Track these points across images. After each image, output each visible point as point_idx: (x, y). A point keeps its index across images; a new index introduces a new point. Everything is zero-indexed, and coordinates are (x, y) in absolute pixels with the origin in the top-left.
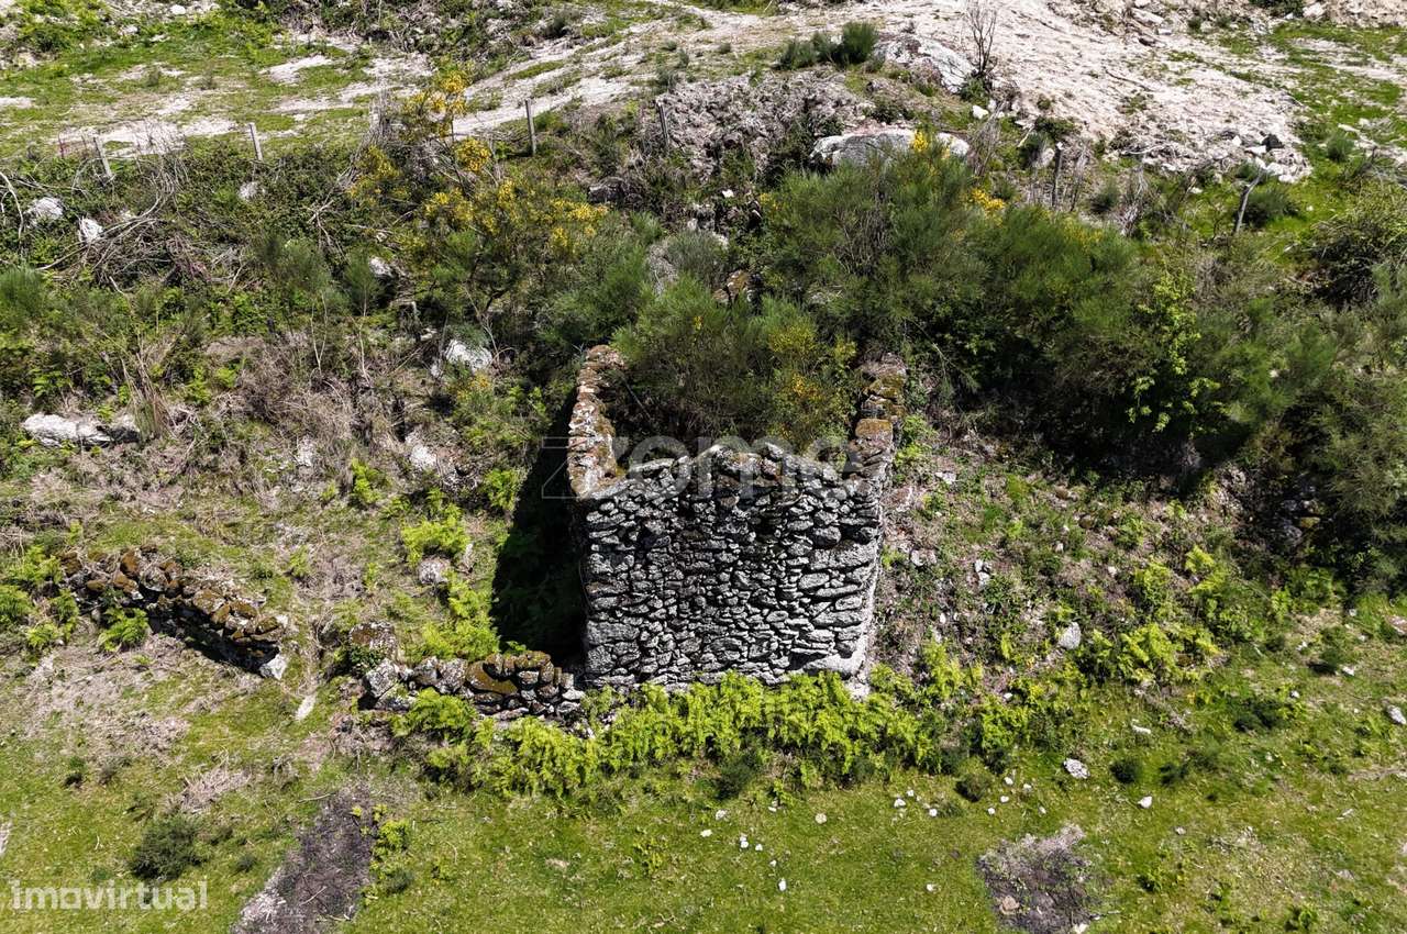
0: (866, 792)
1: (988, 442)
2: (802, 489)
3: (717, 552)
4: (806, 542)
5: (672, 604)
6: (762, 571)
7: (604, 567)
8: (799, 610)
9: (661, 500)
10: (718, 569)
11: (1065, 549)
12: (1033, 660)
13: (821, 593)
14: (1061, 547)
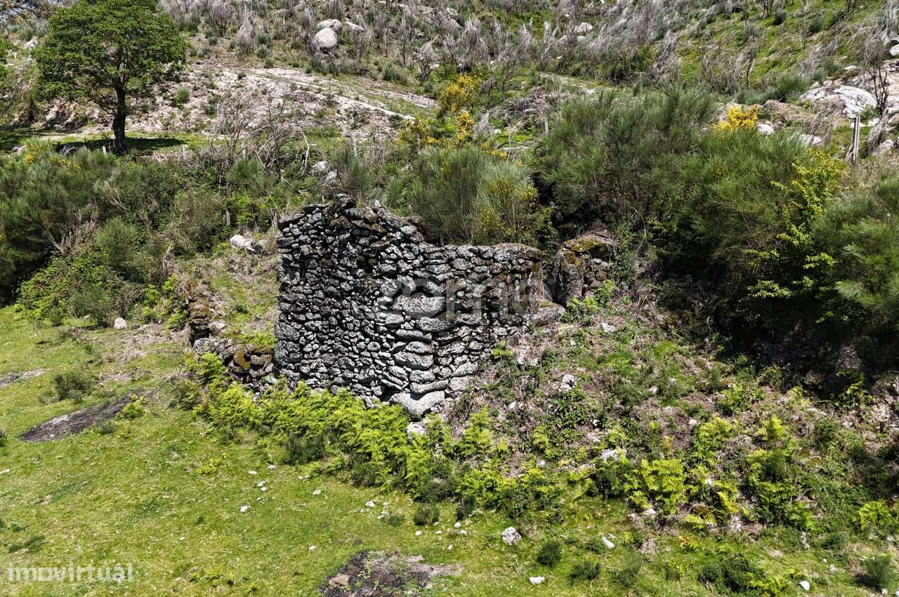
0: (361, 492)
1: (661, 313)
2: (389, 238)
3: (342, 280)
4: (390, 284)
5: (318, 319)
6: (365, 303)
7: (286, 279)
8: (386, 344)
9: (314, 231)
10: (342, 295)
11: (660, 392)
12: (567, 462)
13: (399, 332)
14: (654, 390)
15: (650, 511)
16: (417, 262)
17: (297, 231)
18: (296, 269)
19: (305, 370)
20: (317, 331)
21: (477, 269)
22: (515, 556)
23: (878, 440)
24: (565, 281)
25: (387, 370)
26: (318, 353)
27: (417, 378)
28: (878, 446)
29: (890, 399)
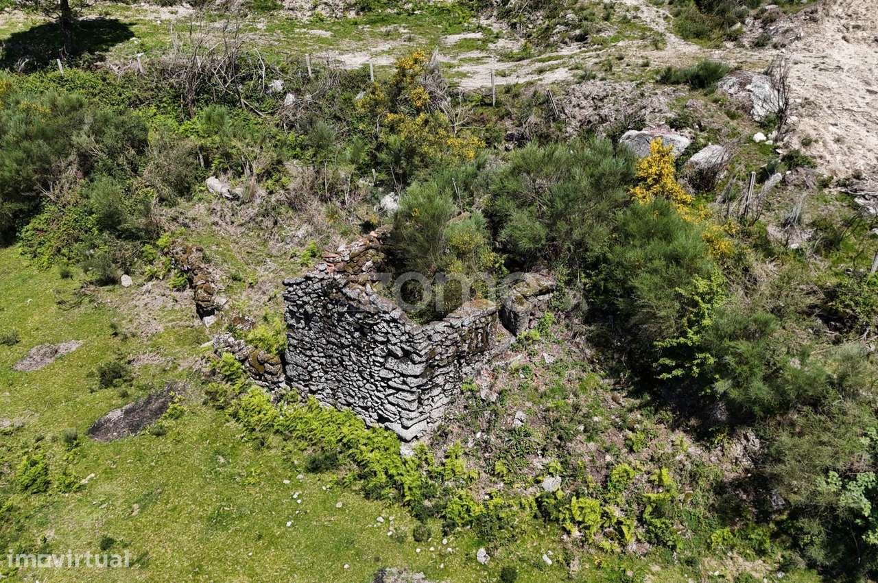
0: (371, 505)
1: (588, 348)
2: (380, 317)
3: (341, 336)
4: (382, 349)
5: (323, 357)
6: (362, 357)
7: (292, 322)
8: (380, 388)
9: (315, 295)
10: (342, 346)
11: (585, 431)
12: (519, 486)
13: (390, 383)
14: (581, 428)
15: (576, 533)
16: (403, 338)
17: (300, 293)
18: (301, 319)
19: (314, 388)
20: (321, 364)
21: (449, 337)
22: (486, 573)
23: (732, 471)
24: (515, 319)
25: (381, 405)
26: (323, 380)
27: (406, 416)
28: (733, 475)
29: (744, 442)
